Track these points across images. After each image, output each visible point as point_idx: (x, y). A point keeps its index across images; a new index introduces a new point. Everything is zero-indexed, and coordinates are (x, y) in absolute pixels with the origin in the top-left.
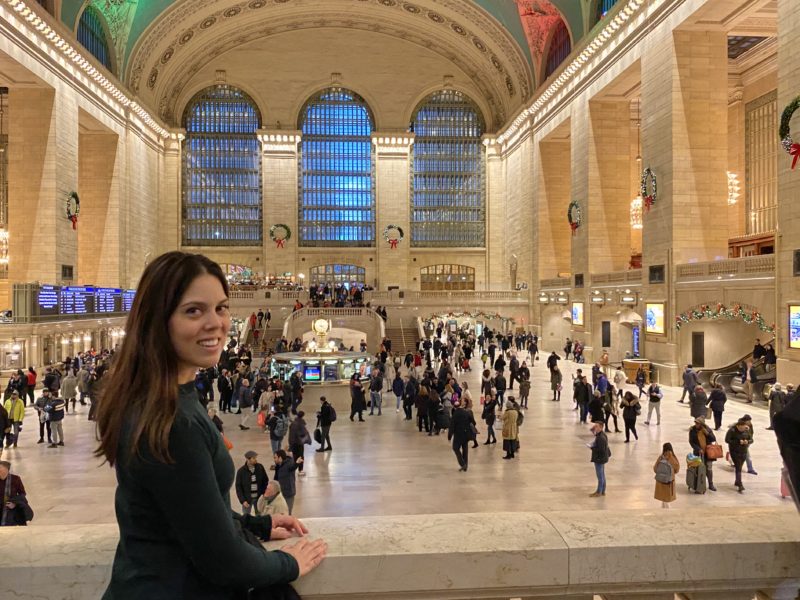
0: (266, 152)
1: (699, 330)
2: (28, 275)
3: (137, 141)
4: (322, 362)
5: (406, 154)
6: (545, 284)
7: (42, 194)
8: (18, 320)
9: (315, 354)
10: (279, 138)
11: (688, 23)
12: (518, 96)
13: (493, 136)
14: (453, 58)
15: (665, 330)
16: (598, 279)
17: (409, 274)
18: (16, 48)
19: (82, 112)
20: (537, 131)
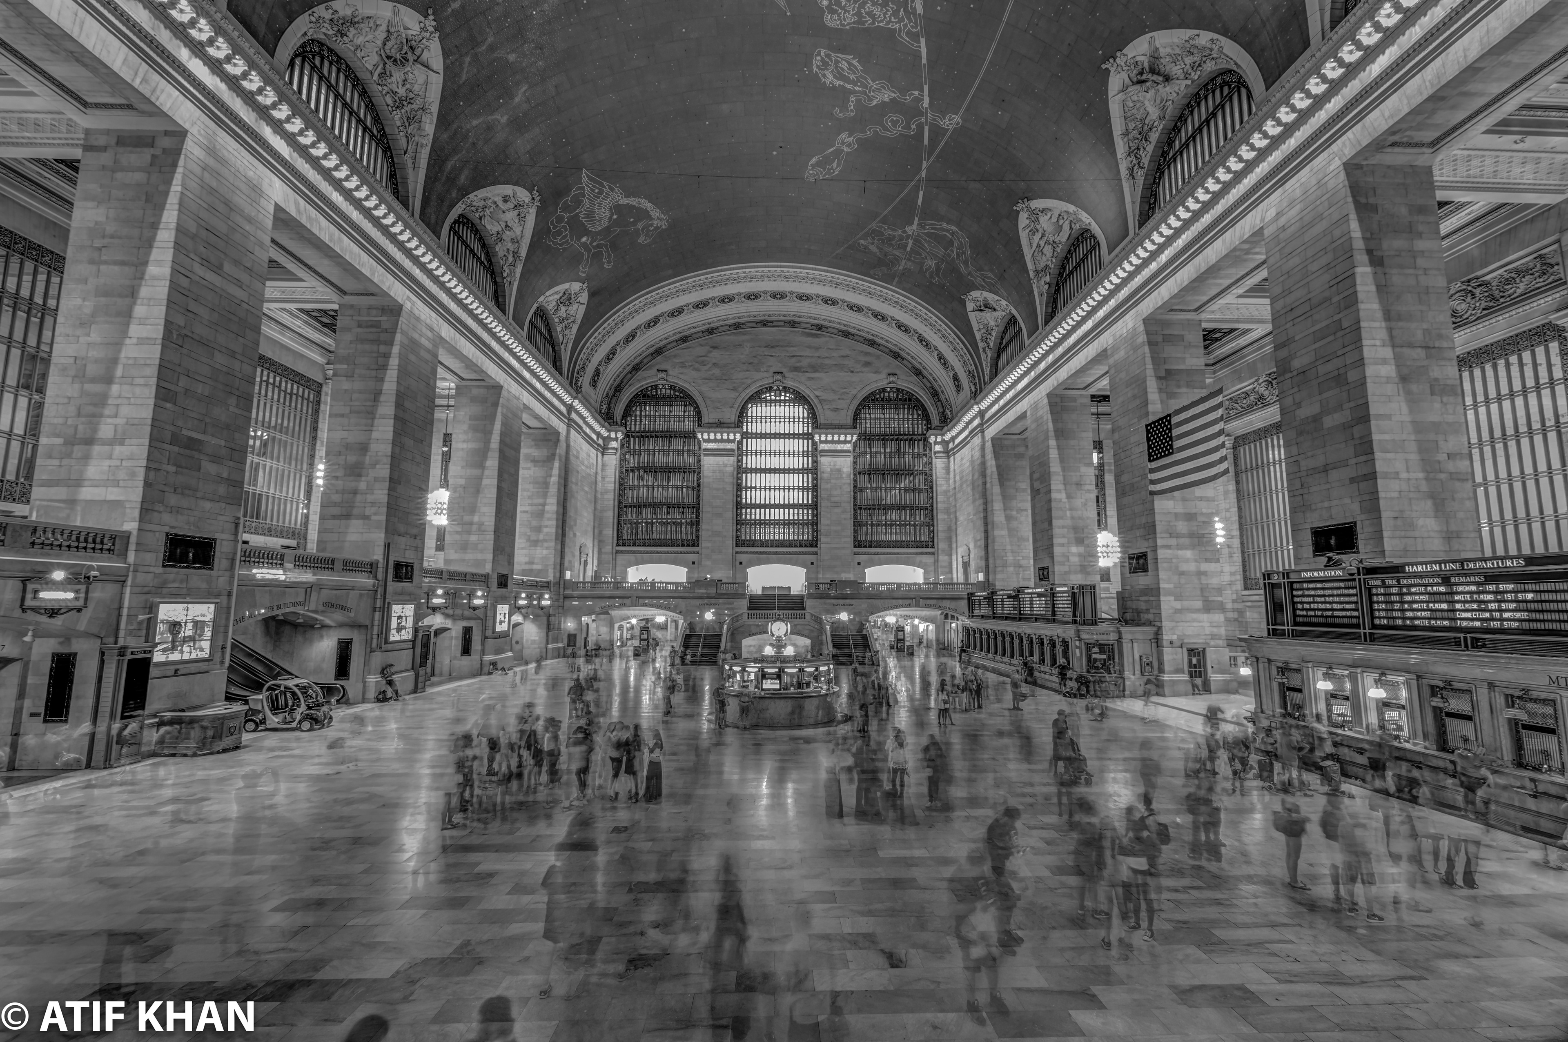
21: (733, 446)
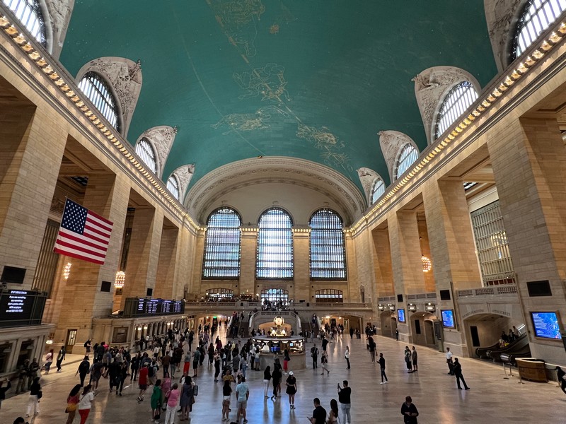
3: (187, 231)
4: (280, 342)
6: (380, 300)
9: (275, 337)
10: (249, 230)
12: (359, 210)
14: (328, 195)
16: (410, 297)
17: (310, 294)
19: (165, 218)
21: (255, 234)
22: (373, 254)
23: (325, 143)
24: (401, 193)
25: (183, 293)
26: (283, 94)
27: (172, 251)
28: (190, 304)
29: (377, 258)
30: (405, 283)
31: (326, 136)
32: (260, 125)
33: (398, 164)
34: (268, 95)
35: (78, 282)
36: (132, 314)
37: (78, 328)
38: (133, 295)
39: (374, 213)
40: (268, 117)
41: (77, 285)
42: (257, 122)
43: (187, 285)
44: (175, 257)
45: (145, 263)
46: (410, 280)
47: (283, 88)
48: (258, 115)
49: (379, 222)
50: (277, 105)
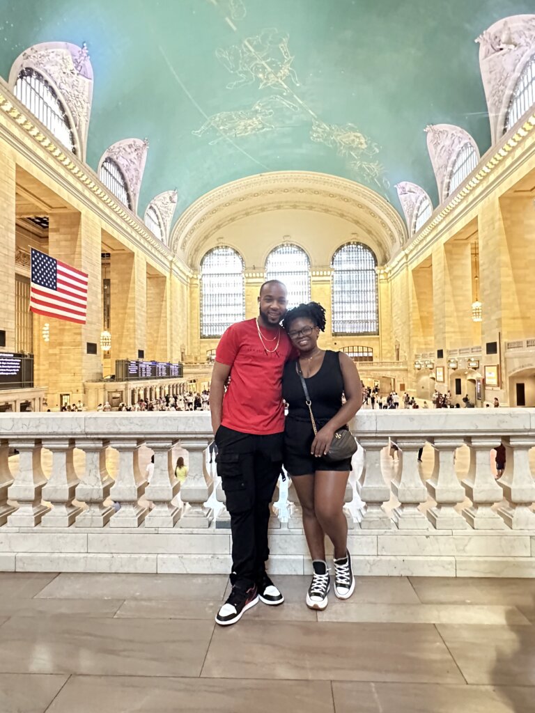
0: (247, 283)
1: (520, 382)
2: (121, 356)
5: (329, 281)
7: (128, 311)
8: (118, 380)
11: (509, 192)
13: (382, 267)
14: (357, 222)
15: (498, 383)
18: (115, 231)
19: (148, 265)
20: (411, 263)
22: (413, 301)
23: (351, 148)
24: (451, 217)
25: (180, 355)
26: (290, 76)
27: (161, 305)
28: (189, 367)
29: (417, 305)
30: (447, 335)
31: (353, 138)
32: (260, 126)
33: (451, 175)
34: (267, 79)
35: (61, 344)
36: (124, 378)
37: (70, 393)
38: (123, 357)
39: (417, 245)
40: (270, 113)
41: (60, 347)
42: (255, 122)
43: (183, 345)
44: (166, 313)
45: (132, 321)
46: (454, 332)
47: (288, 65)
48: (256, 111)
49: (421, 259)
50: (281, 95)
